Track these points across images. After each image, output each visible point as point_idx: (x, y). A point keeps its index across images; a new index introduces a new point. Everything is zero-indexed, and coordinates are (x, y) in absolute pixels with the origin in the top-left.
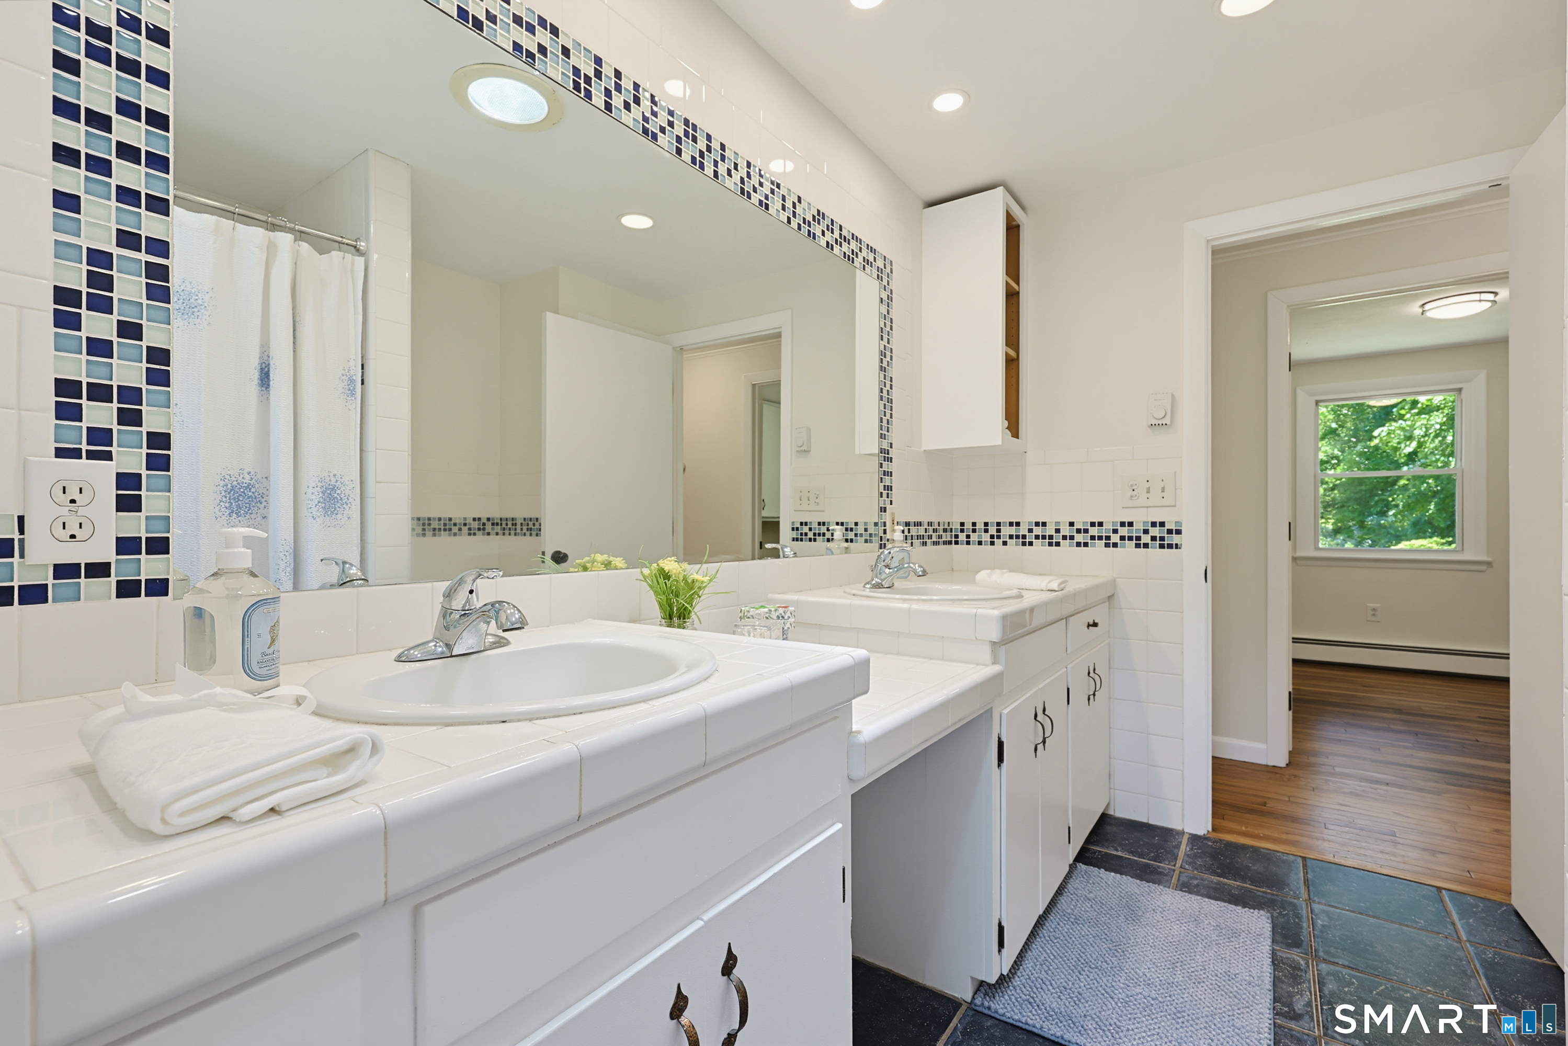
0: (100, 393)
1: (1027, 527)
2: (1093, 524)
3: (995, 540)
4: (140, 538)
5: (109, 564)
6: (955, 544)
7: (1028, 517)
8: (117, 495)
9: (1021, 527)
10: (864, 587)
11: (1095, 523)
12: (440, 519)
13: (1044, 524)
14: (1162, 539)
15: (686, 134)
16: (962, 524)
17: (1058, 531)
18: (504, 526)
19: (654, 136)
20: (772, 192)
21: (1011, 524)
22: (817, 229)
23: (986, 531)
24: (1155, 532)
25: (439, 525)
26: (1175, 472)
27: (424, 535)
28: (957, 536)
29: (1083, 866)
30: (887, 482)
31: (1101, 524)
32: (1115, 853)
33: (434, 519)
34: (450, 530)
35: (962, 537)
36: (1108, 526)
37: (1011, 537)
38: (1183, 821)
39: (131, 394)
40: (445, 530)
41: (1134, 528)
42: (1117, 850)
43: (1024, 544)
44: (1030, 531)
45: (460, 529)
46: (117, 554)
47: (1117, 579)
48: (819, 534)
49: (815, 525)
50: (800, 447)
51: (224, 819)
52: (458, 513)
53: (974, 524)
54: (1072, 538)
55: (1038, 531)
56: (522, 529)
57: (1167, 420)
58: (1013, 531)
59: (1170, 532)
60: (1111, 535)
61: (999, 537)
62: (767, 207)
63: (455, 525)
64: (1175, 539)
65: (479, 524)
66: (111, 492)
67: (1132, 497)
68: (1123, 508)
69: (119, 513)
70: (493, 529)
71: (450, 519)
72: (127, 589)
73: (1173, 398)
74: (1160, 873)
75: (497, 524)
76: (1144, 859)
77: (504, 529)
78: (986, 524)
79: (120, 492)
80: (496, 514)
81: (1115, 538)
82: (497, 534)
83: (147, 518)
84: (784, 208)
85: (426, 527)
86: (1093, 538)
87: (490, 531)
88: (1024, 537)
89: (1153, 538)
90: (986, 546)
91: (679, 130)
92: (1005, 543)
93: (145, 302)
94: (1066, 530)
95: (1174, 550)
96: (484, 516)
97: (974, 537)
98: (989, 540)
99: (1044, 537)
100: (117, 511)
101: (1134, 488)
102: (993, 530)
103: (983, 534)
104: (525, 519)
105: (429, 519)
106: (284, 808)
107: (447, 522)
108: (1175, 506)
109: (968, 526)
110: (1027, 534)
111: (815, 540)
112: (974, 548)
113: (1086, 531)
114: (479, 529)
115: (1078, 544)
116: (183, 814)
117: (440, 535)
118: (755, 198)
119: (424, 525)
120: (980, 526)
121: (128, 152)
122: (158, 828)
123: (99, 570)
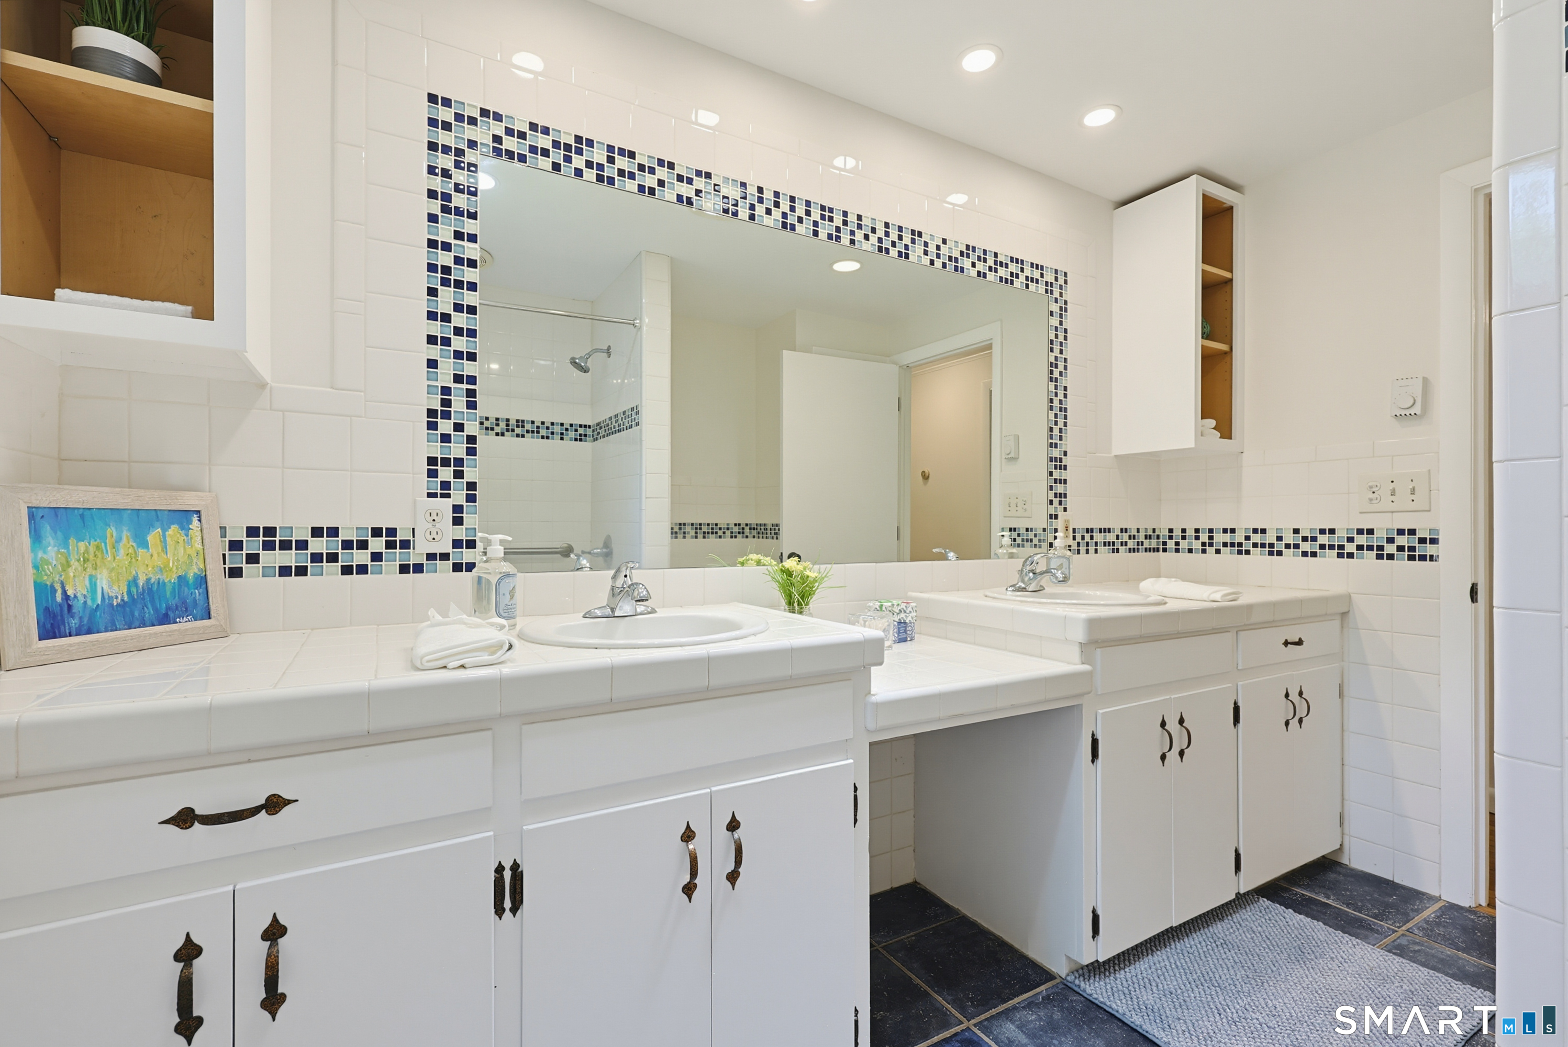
0: (446, 462)
1: (1244, 535)
2: (1322, 532)
3: (1207, 548)
4: (463, 540)
5: (449, 553)
6: (1163, 551)
7: (1245, 523)
8: (453, 517)
9: (1236, 534)
10: (1007, 589)
11: (1325, 530)
12: (708, 525)
13: (1264, 531)
14: (1412, 549)
15: (823, 217)
16: (1171, 531)
17: (1279, 539)
18: (759, 530)
19: (793, 228)
20: (913, 241)
21: (1225, 531)
22: (966, 263)
23: (1197, 538)
24: (1402, 540)
25: (708, 529)
26: (1429, 470)
27: (696, 537)
28: (1165, 543)
29: (1268, 903)
30: (1060, 488)
31: (1332, 531)
32: (1325, 900)
33: (704, 524)
34: (716, 533)
35: (1171, 544)
36: (1342, 534)
37: (1225, 545)
38: (1440, 886)
39: (459, 462)
40: (712, 533)
41: (1375, 536)
42: (1328, 898)
43: (1240, 552)
44: (1247, 538)
45: (724, 533)
46: (453, 548)
47: (1352, 595)
48: (1027, 541)
49: (1023, 531)
50: (1008, 454)
51: (445, 667)
52: (723, 519)
53: (1184, 531)
54: (1297, 546)
55: (1256, 538)
56: (771, 534)
57: (1417, 409)
58: (1227, 538)
59: (1422, 541)
60: (1346, 543)
61: (1211, 545)
62: (907, 256)
63: (720, 529)
64: (1430, 549)
65: (739, 529)
66: (449, 515)
67: (1371, 500)
68: (1361, 513)
69: (454, 527)
70: (750, 533)
71: (716, 525)
72: (457, 567)
73: (1426, 381)
74: (1372, 930)
75: (754, 529)
76: (1362, 913)
77: (759, 533)
78: (1197, 531)
79: (454, 515)
80: (753, 521)
81: (1350, 548)
82: (754, 537)
83: (466, 529)
84: (926, 253)
85: (698, 531)
86: (1322, 547)
87: (748, 534)
88: (1240, 545)
89: (1400, 549)
90: (1196, 554)
91: (816, 214)
92: (1218, 551)
93: (465, 410)
94: (1289, 538)
95: (1428, 562)
96: (743, 522)
97: (1184, 544)
98: (1201, 548)
99: (1263, 546)
100: (453, 525)
101: (1374, 490)
102: (1204, 537)
103: (1194, 541)
104: (773, 525)
105: (700, 524)
106: (467, 666)
107: (714, 527)
108: (1429, 511)
109: (1177, 533)
110: (1244, 542)
111: (1023, 546)
112: (1184, 556)
113: (1314, 539)
114: (739, 533)
115: (1305, 554)
116: (428, 661)
117: (708, 538)
118: (894, 252)
119: (696, 529)
120: (1190, 533)
121: (458, 331)
122: (419, 665)
123: (445, 557)
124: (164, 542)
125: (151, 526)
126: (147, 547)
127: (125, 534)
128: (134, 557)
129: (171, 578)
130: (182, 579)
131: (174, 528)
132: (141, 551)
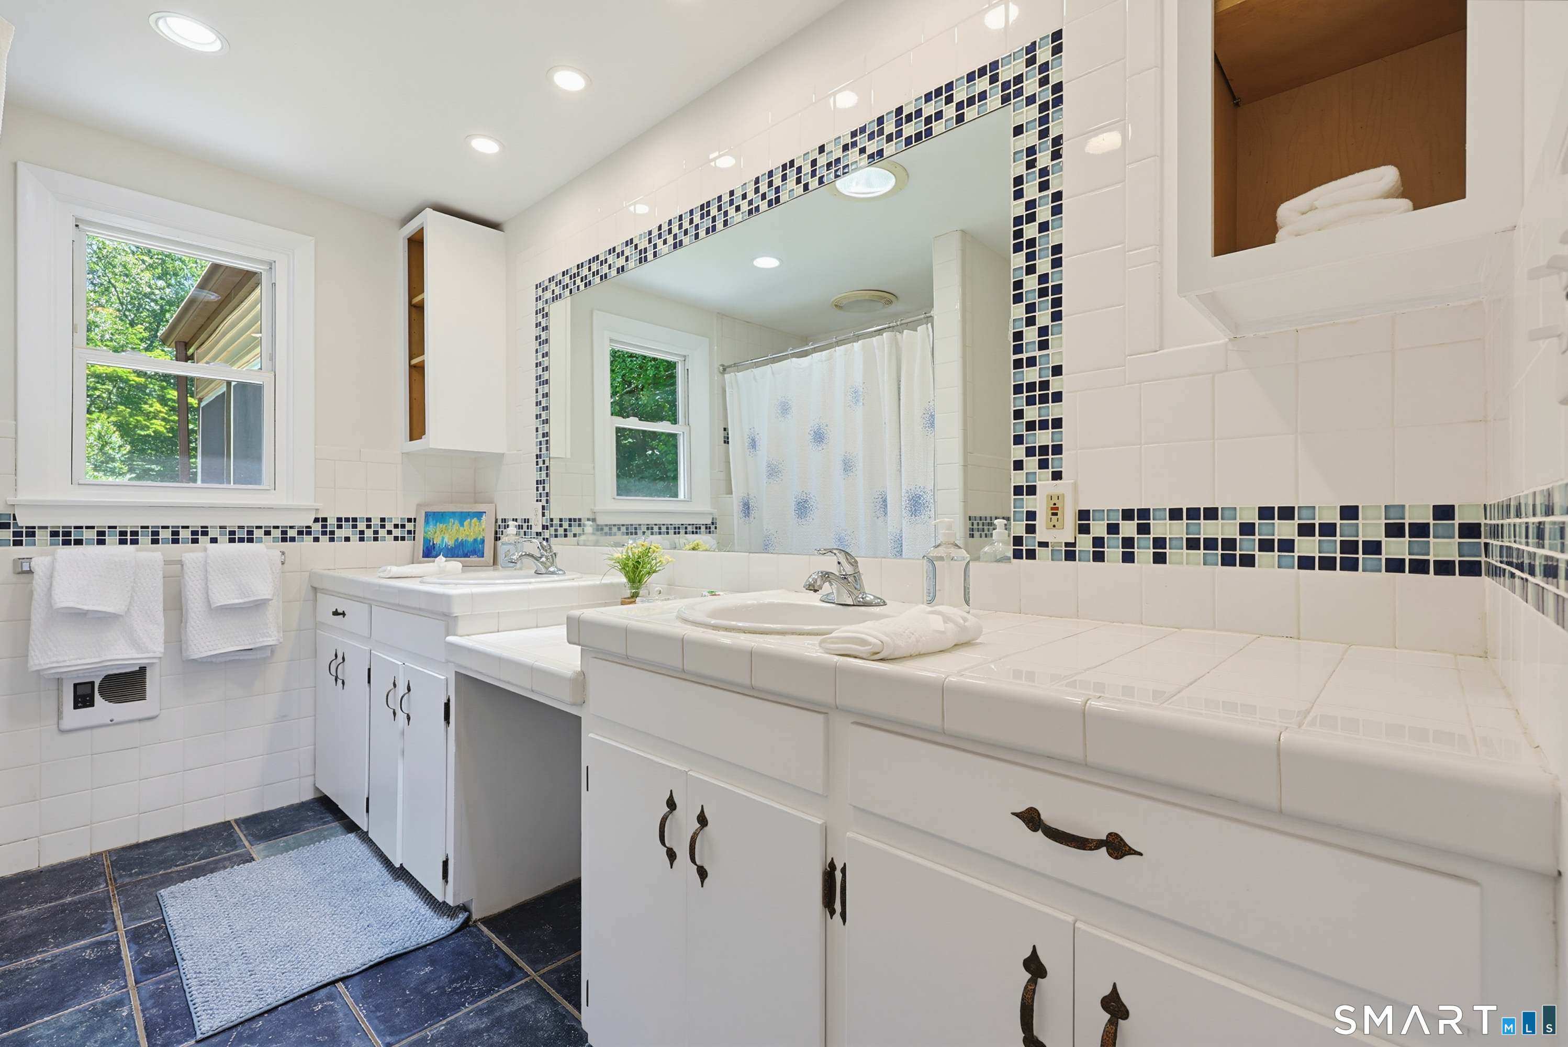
124: (470, 524)
125: (466, 519)
126: (463, 527)
127: (457, 522)
128: (458, 531)
129: (471, 539)
130: (475, 540)
131: (475, 519)
132: (461, 528)
